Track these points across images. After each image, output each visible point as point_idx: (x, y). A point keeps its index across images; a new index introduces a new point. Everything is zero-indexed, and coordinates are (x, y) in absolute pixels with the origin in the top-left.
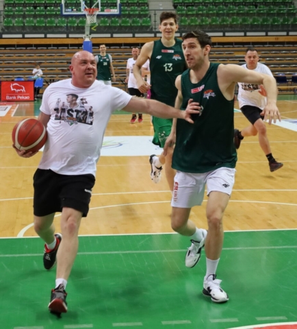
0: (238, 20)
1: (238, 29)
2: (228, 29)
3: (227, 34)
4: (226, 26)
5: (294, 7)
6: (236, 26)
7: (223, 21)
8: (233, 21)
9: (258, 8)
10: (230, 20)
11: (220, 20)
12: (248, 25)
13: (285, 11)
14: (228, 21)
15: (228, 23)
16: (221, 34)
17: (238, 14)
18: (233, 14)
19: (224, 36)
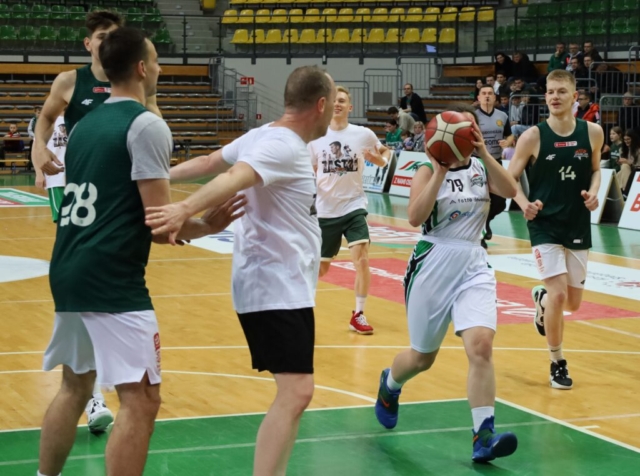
0: (52, 33)
1: (53, 50)
2: (32, 49)
3: (31, 58)
4: (30, 43)
5: (157, 11)
6: (49, 43)
7: (24, 33)
8: (43, 35)
9: (89, 12)
10: (38, 32)
11: (18, 32)
12: (72, 42)
13: (141, 19)
14: (32, 33)
15: (34, 37)
16: (20, 58)
17: (52, 22)
18: (43, 21)
19: (26, 62)
